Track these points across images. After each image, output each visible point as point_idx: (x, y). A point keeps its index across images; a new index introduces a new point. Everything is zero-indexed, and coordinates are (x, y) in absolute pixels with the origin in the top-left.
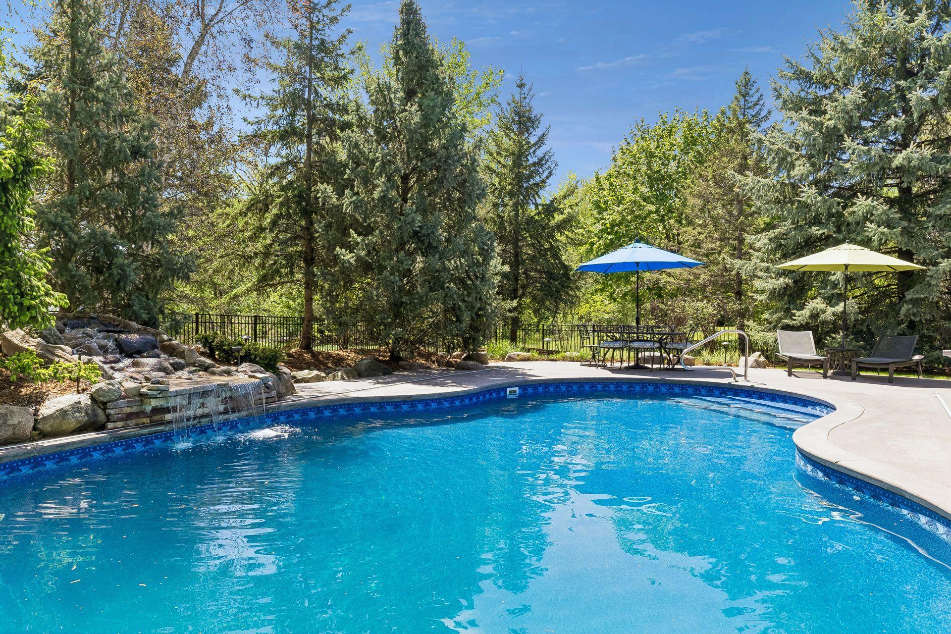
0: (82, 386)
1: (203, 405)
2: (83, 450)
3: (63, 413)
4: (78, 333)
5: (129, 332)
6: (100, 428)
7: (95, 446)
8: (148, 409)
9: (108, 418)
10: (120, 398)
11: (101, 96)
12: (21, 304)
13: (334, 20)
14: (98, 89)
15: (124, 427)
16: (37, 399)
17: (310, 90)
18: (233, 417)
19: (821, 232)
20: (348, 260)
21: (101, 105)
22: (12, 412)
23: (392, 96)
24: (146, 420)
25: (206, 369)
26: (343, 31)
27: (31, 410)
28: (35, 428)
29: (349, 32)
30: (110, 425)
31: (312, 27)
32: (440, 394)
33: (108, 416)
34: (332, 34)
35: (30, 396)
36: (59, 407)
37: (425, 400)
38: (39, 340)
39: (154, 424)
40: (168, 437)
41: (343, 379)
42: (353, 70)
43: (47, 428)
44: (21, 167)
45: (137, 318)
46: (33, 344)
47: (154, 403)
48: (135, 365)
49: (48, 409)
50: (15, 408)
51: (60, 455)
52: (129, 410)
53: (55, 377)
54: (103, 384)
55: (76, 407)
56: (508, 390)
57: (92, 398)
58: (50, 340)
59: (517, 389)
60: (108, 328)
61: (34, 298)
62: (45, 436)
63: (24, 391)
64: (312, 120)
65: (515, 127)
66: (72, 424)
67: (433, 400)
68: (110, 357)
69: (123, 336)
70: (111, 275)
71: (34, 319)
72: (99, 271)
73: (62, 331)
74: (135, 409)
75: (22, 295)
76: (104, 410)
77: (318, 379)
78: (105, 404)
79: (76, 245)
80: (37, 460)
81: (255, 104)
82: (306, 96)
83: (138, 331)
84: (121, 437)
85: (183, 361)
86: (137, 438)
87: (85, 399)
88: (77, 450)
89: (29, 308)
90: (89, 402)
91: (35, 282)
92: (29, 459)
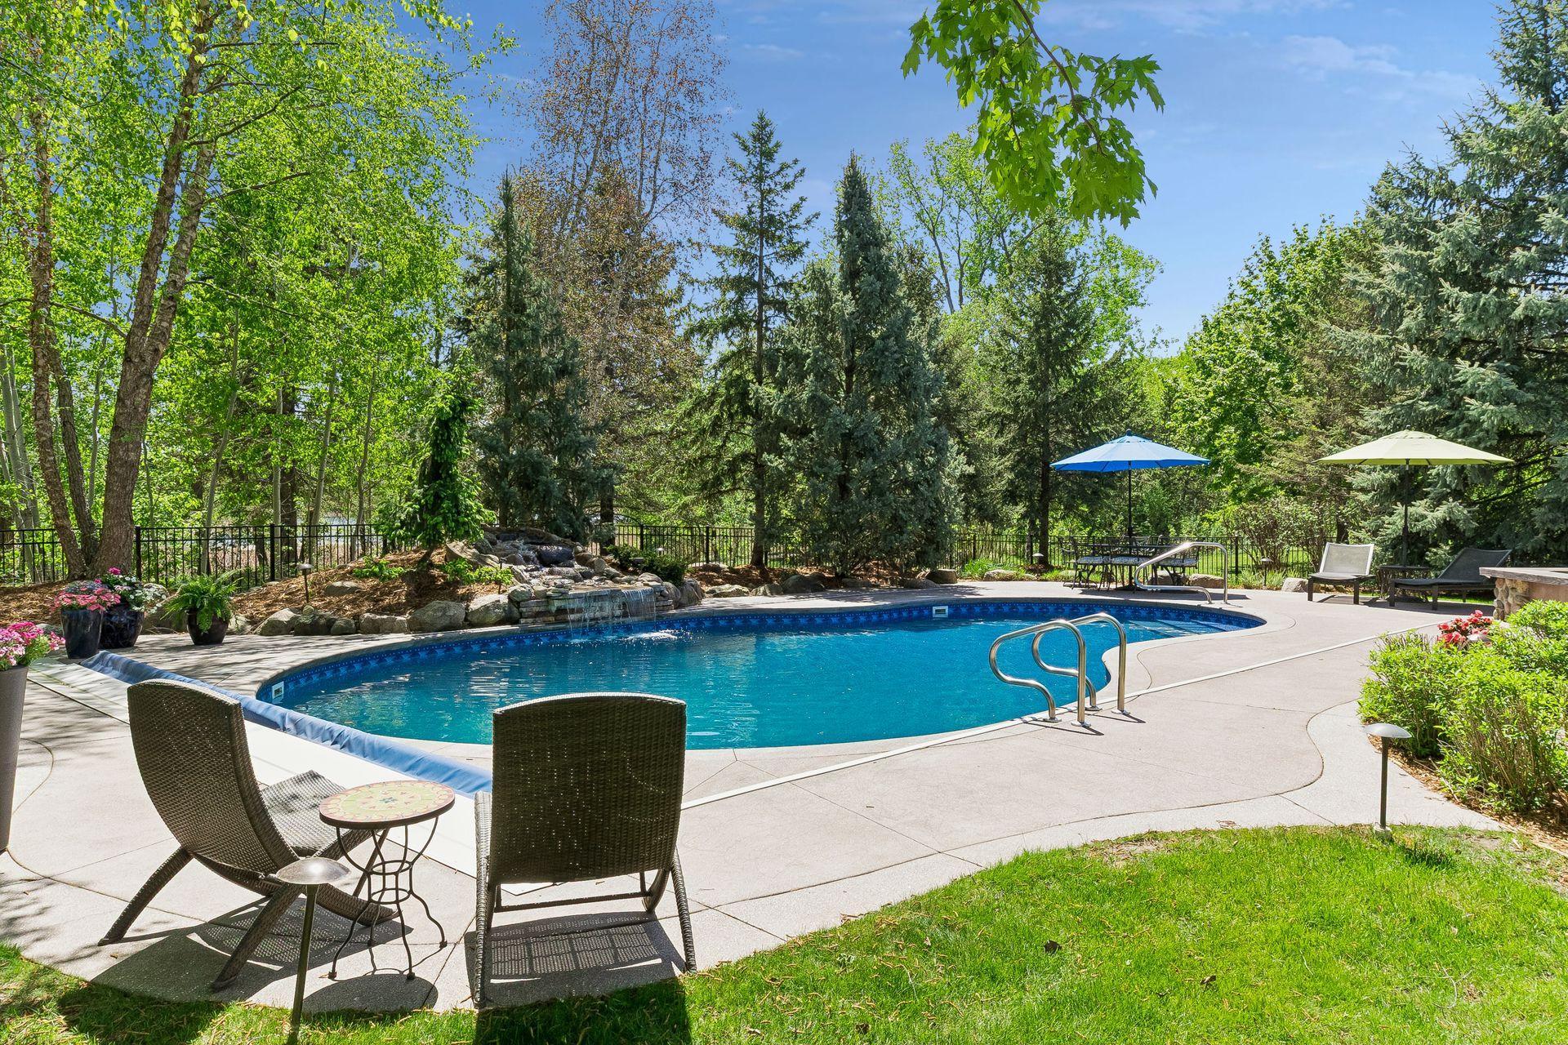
0: (503, 588)
1: (601, 609)
2: (501, 638)
3: (486, 608)
4: (506, 545)
5: (550, 544)
6: (514, 622)
7: (509, 634)
8: (554, 609)
9: (521, 615)
10: (531, 598)
11: (530, 323)
12: (457, 521)
13: (787, 187)
14: (529, 316)
15: (533, 623)
16: (468, 597)
17: (760, 270)
18: (630, 620)
19: (1430, 408)
20: (776, 467)
21: (529, 333)
22: (449, 607)
23: (828, 283)
24: (552, 619)
25: (612, 578)
26: (796, 200)
27: (464, 605)
28: (466, 619)
29: (802, 199)
30: (522, 621)
31: (763, 198)
32: (841, 608)
33: (521, 613)
34: (783, 203)
35: (463, 595)
36: (484, 603)
37: (825, 614)
38: (474, 550)
39: (558, 622)
40: (568, 636)
41: (765, 594)
42: (808, 243)
43: (474, 619)
44: (459, 408)
45: (558, 532)
46: (469, 554)
47: (557, 604)
48: (551, 573)
49: (476, 604)
50: (452, 604)
51: (484, 640)
52: (537, 609)
53: (479, 581)
54: (518, 587)
55: (496, 604)
56: (934, 608)
57: (509, 598)
58: (483, 550)
59: (946, 608)
60: (535, 540)
61: (467, 516)
62: (473, 626)
63: (461, 591)
64: (763, 302)
65: (1042, 278)
66: (493, 618)
67: (833, 615)
68: (531, 566)
69: (544, 548)
70: (537, 491)
71: (467, 533)
72: (528, 487)
73: (493, 543)
74: (542, 609)
75: (459, 513)
76: (518, 608)
77: (739, 593)
78: (518, 603)
79: (508, 465)
80: (466, 643)
81: (702, 288)
82: (756, 278)
83: (558, 543)
84: (531, 631)
85: (592, 571)
86: (543, 632)
87: (504, 599)
88: (496, 638)
89: (464, 523)
90: (507, 601)
91: (469, 502)
92: (461, 642)
